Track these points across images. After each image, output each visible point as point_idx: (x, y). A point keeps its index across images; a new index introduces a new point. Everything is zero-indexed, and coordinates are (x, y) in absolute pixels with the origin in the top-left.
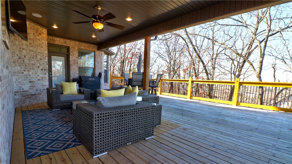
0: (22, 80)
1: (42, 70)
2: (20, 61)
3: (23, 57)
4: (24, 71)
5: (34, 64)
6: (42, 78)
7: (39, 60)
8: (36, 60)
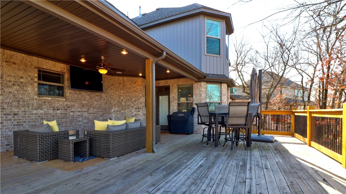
0: (119, 116)
1: (136, 108)
2: (118, 104)
3: (121, 101)
4: (121, 110)
5: (129, 105)
6: (135, 114)
7: (133, 102)
8: (131, 102)
